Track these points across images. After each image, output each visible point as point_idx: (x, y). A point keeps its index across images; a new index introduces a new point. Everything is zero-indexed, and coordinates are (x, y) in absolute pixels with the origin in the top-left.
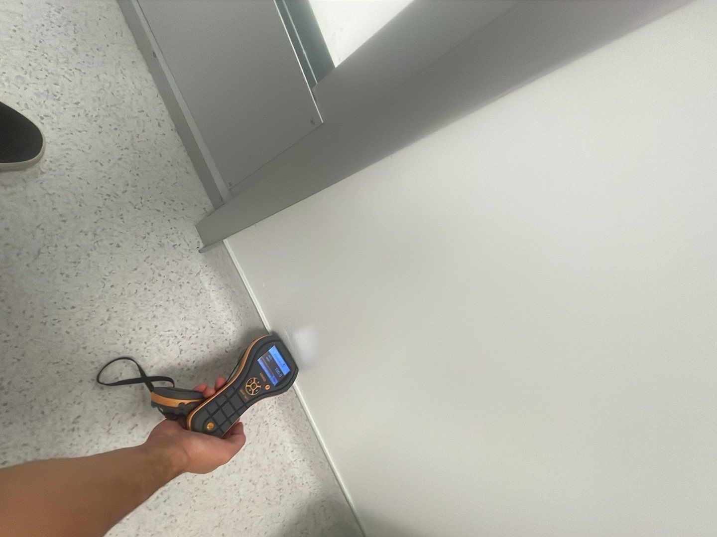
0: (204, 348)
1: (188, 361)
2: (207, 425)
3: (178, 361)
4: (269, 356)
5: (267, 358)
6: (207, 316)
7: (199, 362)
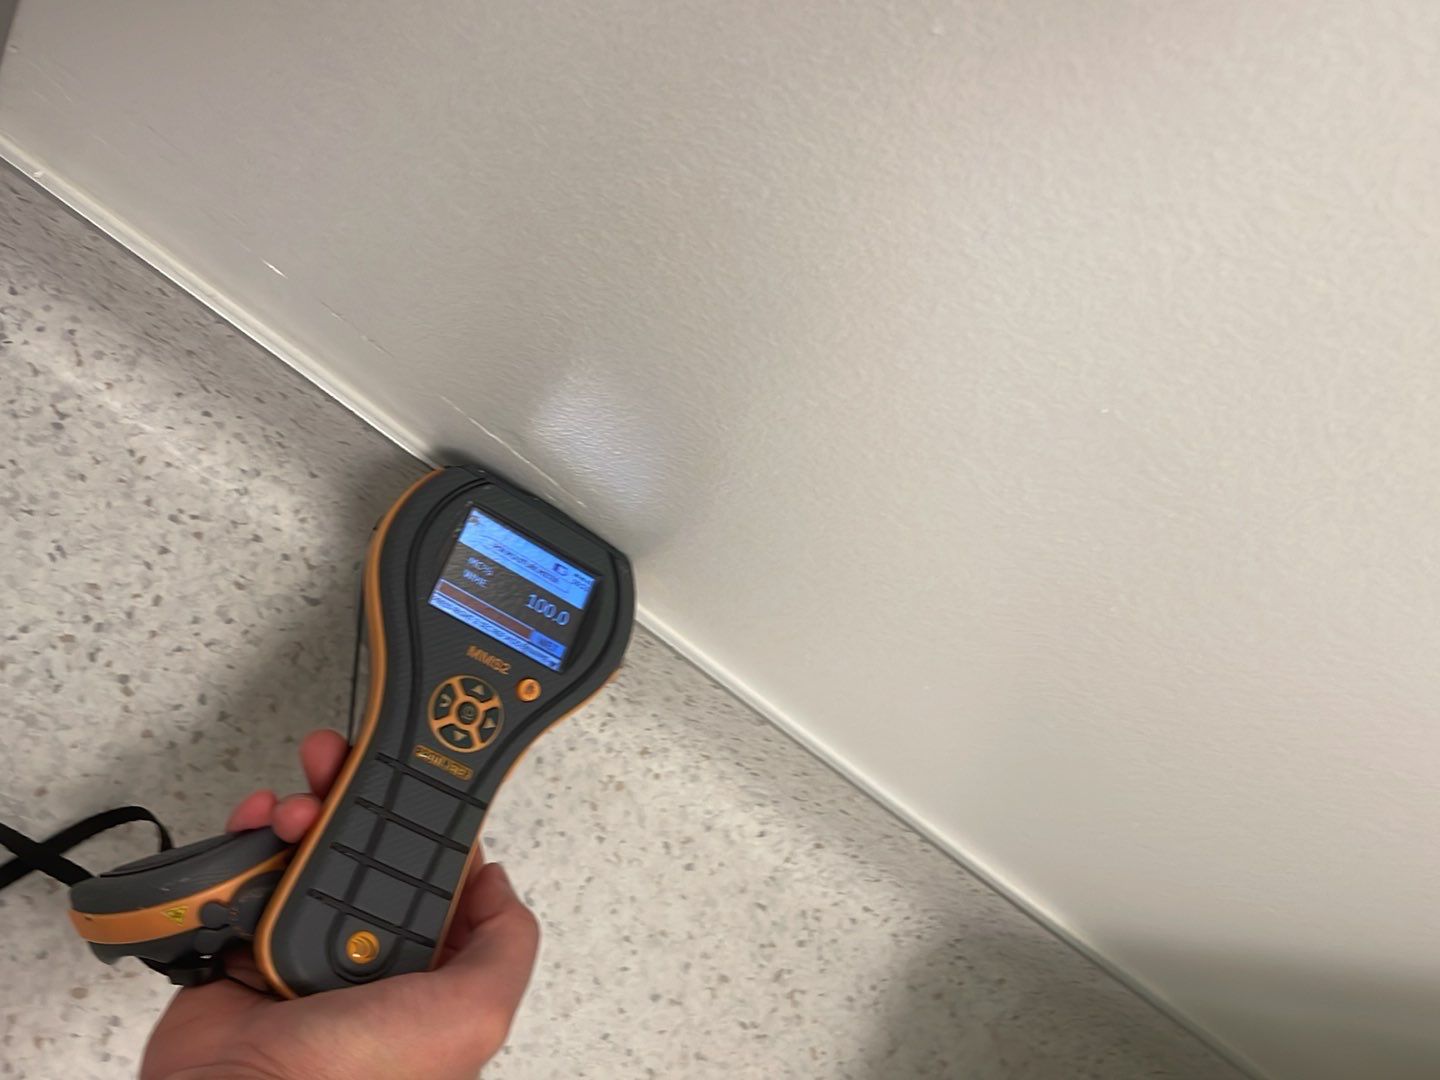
0: (216, 630)
1: (177, 707)
2: (345, 950)
3: (136, 726)
4: (473, 561)
5: (468, 575)
6: (148, 502)
7: (222, 688)
